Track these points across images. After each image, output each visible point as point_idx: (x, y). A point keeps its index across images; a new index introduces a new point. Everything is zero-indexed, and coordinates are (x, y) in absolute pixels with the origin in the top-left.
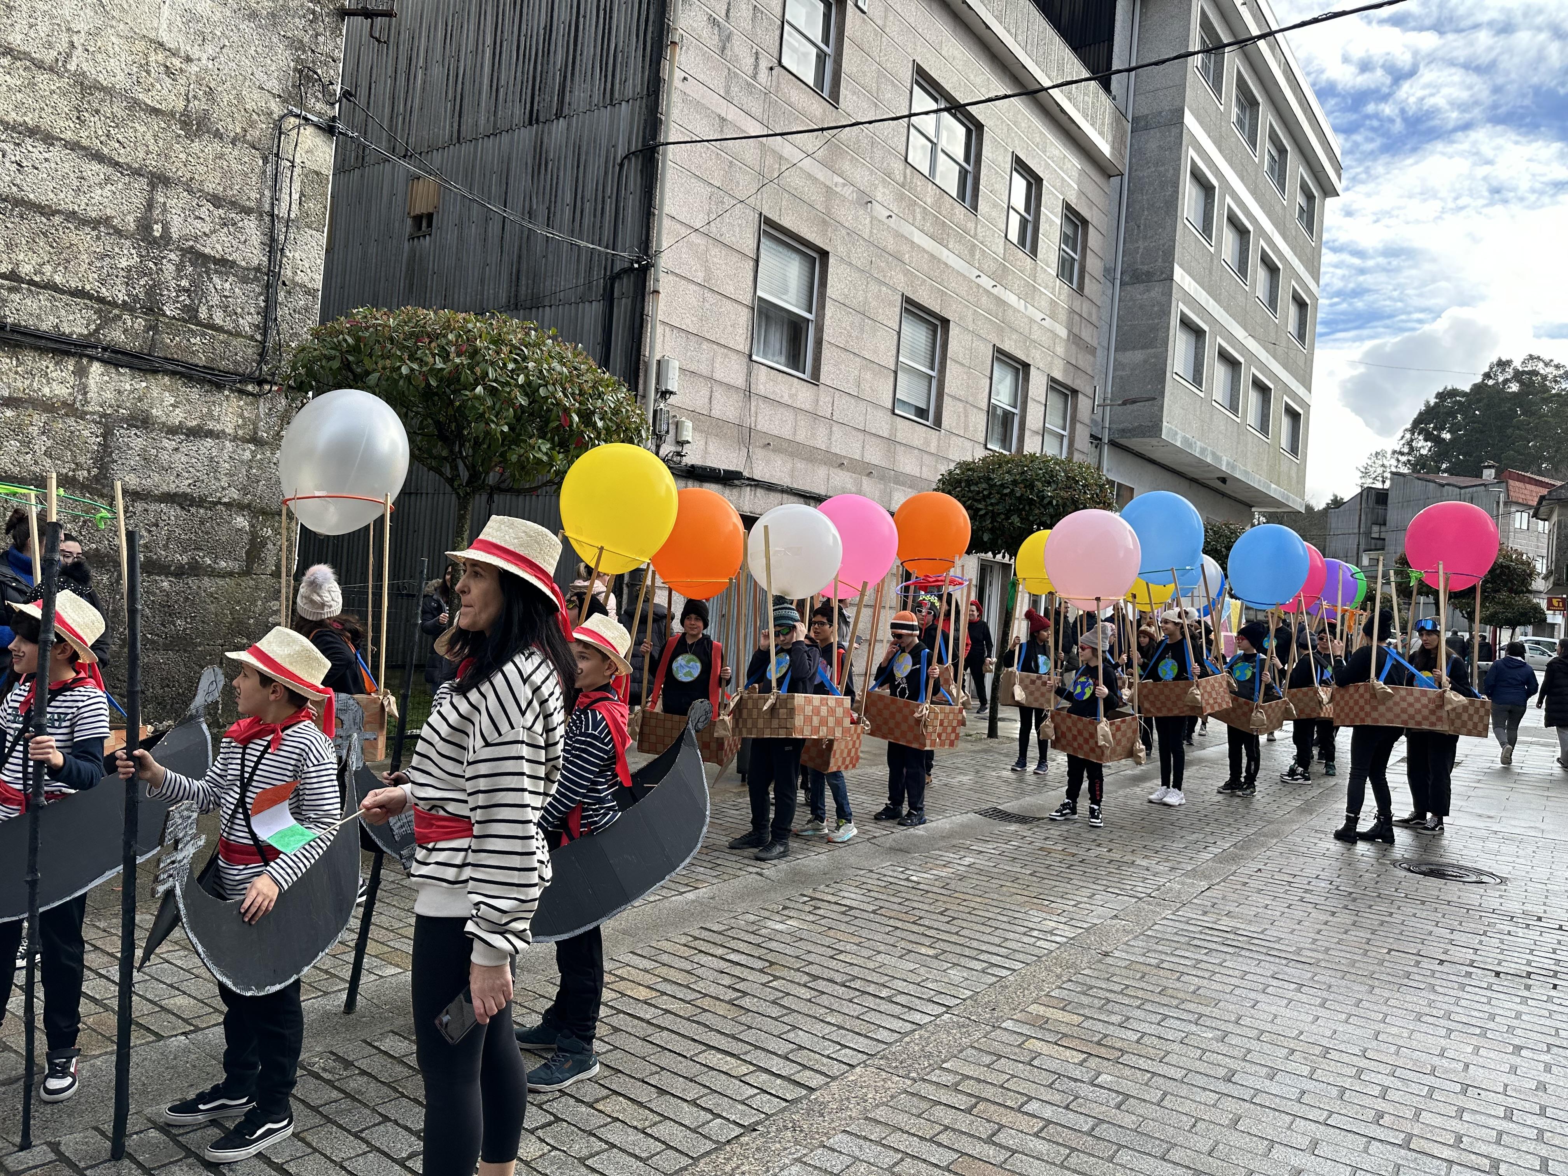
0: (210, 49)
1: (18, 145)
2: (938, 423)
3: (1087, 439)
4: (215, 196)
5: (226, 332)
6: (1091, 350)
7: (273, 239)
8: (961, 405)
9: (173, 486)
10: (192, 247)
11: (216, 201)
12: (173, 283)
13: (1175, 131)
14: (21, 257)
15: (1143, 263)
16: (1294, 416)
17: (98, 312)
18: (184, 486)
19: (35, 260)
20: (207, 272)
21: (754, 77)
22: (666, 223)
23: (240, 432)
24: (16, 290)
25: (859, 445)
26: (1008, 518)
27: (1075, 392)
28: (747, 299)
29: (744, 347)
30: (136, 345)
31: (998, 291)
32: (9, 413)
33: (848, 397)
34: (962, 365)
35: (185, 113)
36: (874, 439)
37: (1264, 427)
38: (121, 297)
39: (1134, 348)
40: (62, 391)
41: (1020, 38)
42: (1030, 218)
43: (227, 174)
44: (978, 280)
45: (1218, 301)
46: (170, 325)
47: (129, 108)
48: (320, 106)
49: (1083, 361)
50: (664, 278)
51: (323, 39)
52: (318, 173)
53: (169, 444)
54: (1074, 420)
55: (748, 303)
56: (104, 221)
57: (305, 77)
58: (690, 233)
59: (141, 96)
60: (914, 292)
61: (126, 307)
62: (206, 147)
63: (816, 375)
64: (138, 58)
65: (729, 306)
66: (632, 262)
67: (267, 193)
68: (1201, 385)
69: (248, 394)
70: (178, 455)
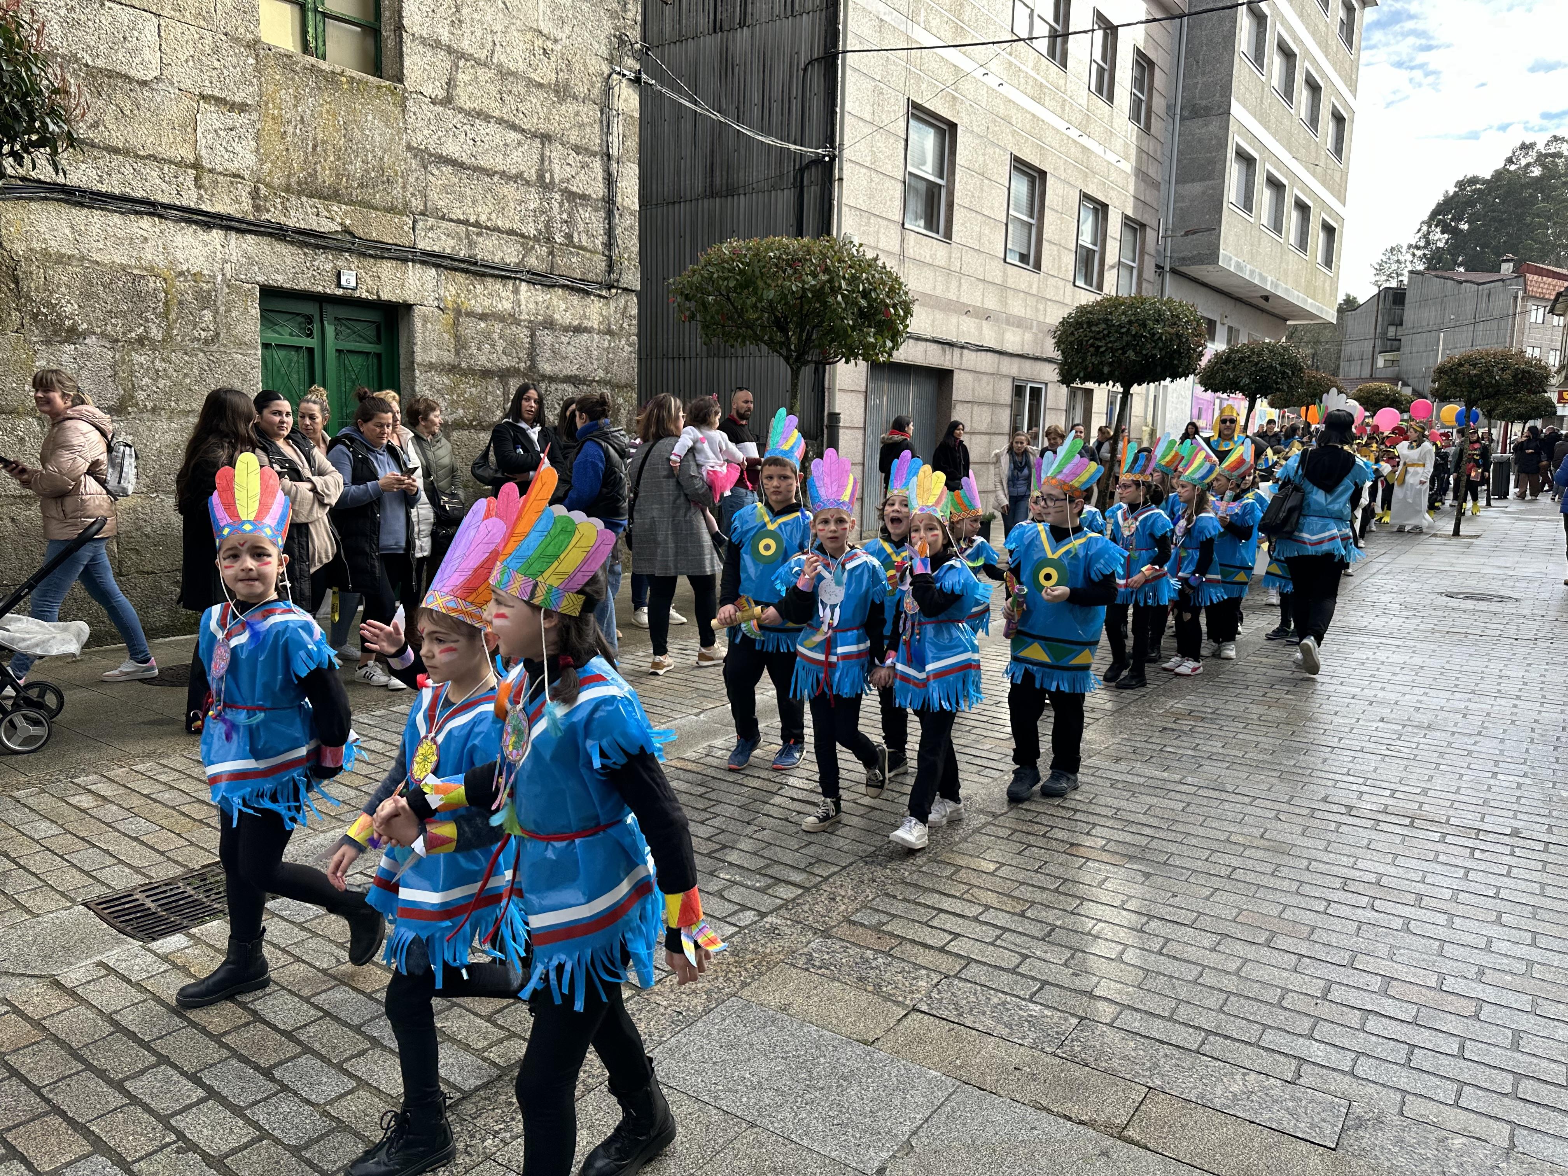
0: (567, 29)
1: (473, 125)
2: (1038, 266)
3: (1153, 268)
4: (576, 146)
5: (589, 251)
6: (1156, 185)
7: (610, 175)
8: (1055, 248)
10: (566, 188)
11: (577, 149)
12: (558, 217)
14: (480, 210)
15: (1201, 98)
16: (1329, 230)
17: (522, 245)
18: (572, 370)
19: (488, 210)
20: (576, 206)
22: (847, 118)
23: (601, 327)
24: (479, 234)
25: (978, 294)
26: (1124, 353)
27: (1143, 226)
28: (900, 175)
29: (898, 218)
30: (542, 268)
31: (1084, 141)
32: (483, 325)
33: (971, 252)
34: (1056, 211)
35: (557, 84)
36: (991, 287)
37: (1303, 243)
38: (533, 232)
39: (1193, 181)
40: (507, 305)
42: (1106, 67)
43: (581, 126)
44: (1068, 132)
45: (1267, 128)
46: (560, 250)
47: (527, 86)
48: (630, 62)
49: (1150, 196)
50: (846, 166)
51: (629, 6)
52: (632, 117)
53: (564, 339)
54: (1143, 252)
55: (901, 178)
56: (519, 176)
57: (622, 41)
58: (861, 124)
59: (532, 75)
60: (1020, 150)
61: (536, 239)
62: (570, 108)
63: (948, 235)
64: (528, 46)
65: (888, 183)
66: (824, 156)
67: (604, 138)
68: (1251, 211)
69: (604, 297)
70: (570, 347)
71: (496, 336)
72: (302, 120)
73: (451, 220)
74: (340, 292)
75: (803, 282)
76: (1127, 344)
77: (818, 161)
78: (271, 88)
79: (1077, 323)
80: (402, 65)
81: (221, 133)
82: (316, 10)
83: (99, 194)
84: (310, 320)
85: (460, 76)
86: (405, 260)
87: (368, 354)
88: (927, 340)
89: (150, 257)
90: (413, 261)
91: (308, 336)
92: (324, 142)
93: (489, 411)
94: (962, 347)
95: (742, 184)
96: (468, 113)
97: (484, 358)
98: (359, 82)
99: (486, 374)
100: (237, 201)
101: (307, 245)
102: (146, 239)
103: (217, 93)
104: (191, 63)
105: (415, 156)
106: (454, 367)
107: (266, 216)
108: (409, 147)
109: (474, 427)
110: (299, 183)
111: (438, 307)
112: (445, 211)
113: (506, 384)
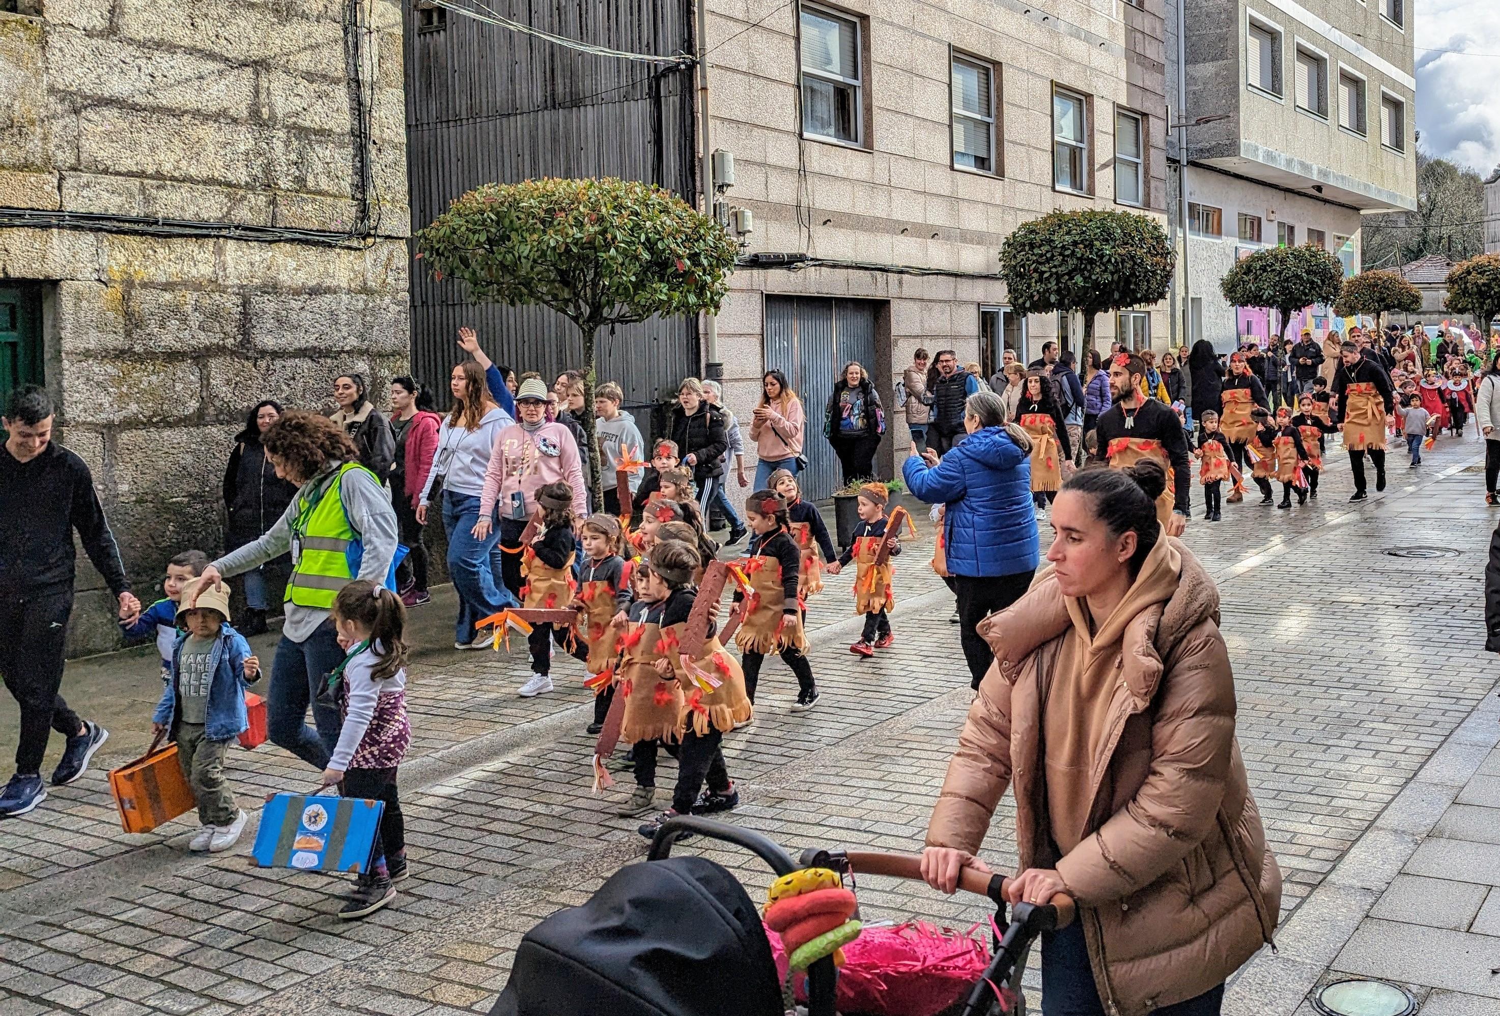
1: (150, 58)
2: (1000, 173)
3: (1164, 163)
4: (308, 73)
5: (331, 196)
6: (1159, 68)
7: (360, 104)
8: (1023, 149)
9: (303, 342)
10: (295, 123)
11: (310, 76)
12: (283, 159)
14: (162, 158)
16: (1395, 106)
17: (228, 196)
18: (311, 341)
19: (173, 157)
20: (310, 144)
22: (709, 17)
23: (353, 285)
24: (161, 187)
25: (921, 208)
27: (1145, 116)
28: (792, 77)
29: (793, 126)
30: (261, 220)
32: (168, 296)
33: (905, 161)
34: (1020, 107)
36: (935, 200)
37: (1360, 124)
38: (244, 178)
39: (1205, 60)
40: (206, 270)
43: (315, 48)
46: (287, 197)
49: (1146, 80)
50: (711, 73)
52: (391, 34)
53: (295, 305)
54: (1148, 146)
55: (793, 80)
56: (223, 113)
58: (729, 23)
60: (960, 40)
61: (249, 187)
62: (296, 29)
63: (869, 144)
65: (776, 89)
66: (679, 64)
67: (351, 61)
68: (1280, 93)
69: (356, 249)
70: (303, 314)
71: (188, 308)
73: (118, 174)
76: (1074, 270)
77: (674, 70)
86: (46, 227)
88: (847, 267)
90: (58, 227)
93: (179, 402)
94: (901, 272)
96: (141, 45)
97: (170, 337)
99: (172, 356)
105: (62, 100)
106: (123, 352)
108: (52, 90)
109: (156, 425)
111: (99, 280)
112: (109, 163)
113: (205, 366)
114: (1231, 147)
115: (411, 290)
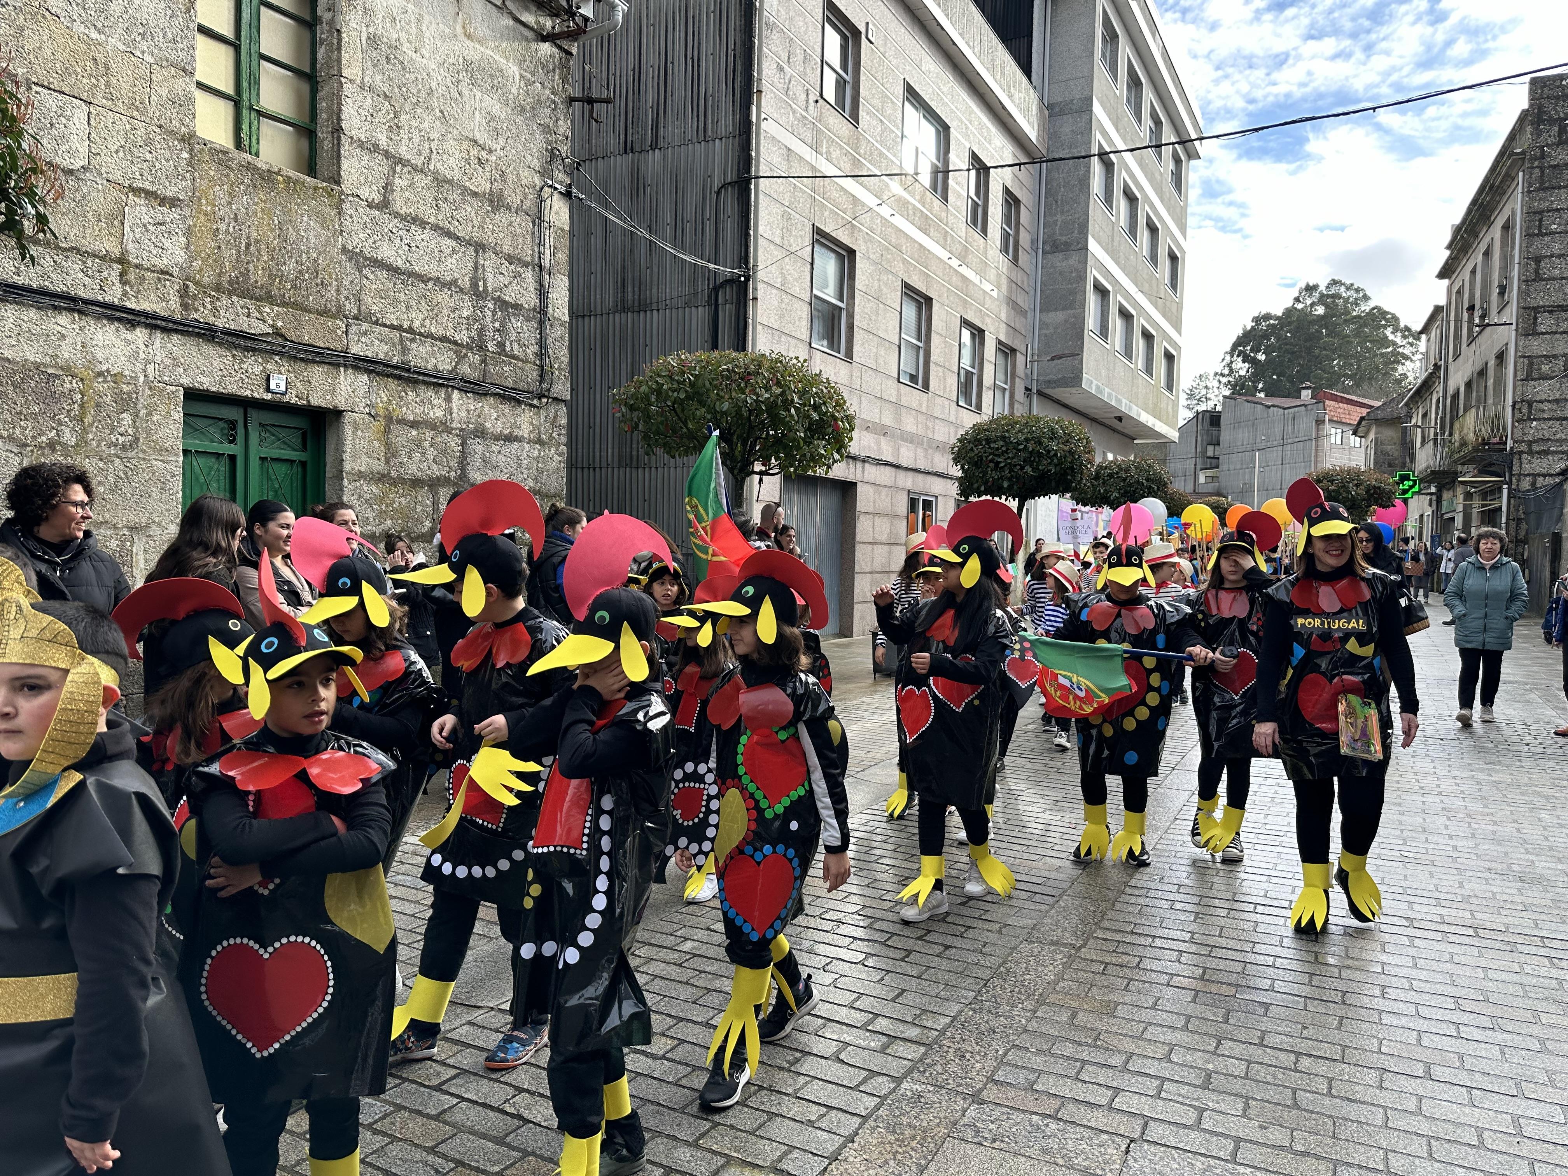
0: (502, 141)
1: (408, 231)
2: (926, 386)
3: (1023, 390)
4: (509, 255)
5: (521, 360)
6: (1023, 313)
7: (542, 285)
8: (940, 370)
10: (499, 297)
11: (510, 259)
12: (491, 326)
13: (1085, 117)
14: (414, 316)
15: (1061, 235)
16: (1169, 357)
17: (455, 352)
19: (421, 316)
20: (508, 315)
21: (806, 109)
22: (761, 241)
23: (532, 436)
24: (413, 340)
25: (877, 411)
27: (1013, 351)
28: (806, 297)
29: (806, 337)
30: (475, 376)
31: (963, 270)
32: (414, 433)
33: (870, 372)
34: (941, 335)
35: (491, 193)
36: (888, 405)
37: (1149, 370)
38: (466, 340)
39: (1056, 310)
40: (439, 413)
41: (976, 50)
42: (980, 203)
43: (515, 236)
44: (949, 262)
45: (1117, 263)
46: (492, 358)
47: (461, 194)
48: (561, 176)
49: (1019, 324)
50: (760, 286)
51: (560, 123)
52: (562, 230)
53: (495, 449)
54: (1014, 375)
55: (808, 299)
56: (454, 283)
57: (552, 155)
58: (772, 247)
59: (468, 184)
60: (910, 277)
61: (468, 347)
62: (503, 218)
63: (849, 354)
64: (464, 155)
65: (798, 305)
66: (740, 276)
67: (536, 249)
68: (1107, 338)
69: (535, 406)
70: (500, 456)
71: (427, 444)
72: (236, 218)
73: (385, 325)
74: (268, 397)
75: (758, 395)
76: (1025, 461)
77: (733, 281)
78: (205, 184)
79: (976, 440)
80: (339, 168)
81: (150, 227)
82: (251, 108)
83: (15, 286)
84: (233, 425)
85: (397, 181)
86: (337, 365)
87: (292, 462)
89: (67, 355)
90: (345, 366)
91: (231, 442)
92: (257, 241)
93: (419, 521)
94: (865, 461)
95: (654, 300)
96: (404, 218)
97: (414, 467)
98: (296, 182)
99: (416, 483)
100: (164, 299)
101: (236, 347)
102: (63, 336)
103: (147, 186)
104: (121, 154)
105: (350, 259)
106: (383, 476)
107: (195, 316)
108: (344, 250)
110: (230, 282)
111: (369, 414)
112: (379, 316)
113: (437, 493)
114: (1076, 379)
115: (569, 445)
